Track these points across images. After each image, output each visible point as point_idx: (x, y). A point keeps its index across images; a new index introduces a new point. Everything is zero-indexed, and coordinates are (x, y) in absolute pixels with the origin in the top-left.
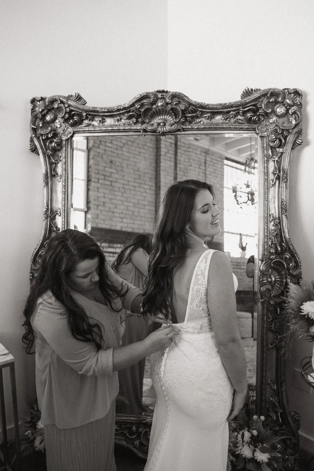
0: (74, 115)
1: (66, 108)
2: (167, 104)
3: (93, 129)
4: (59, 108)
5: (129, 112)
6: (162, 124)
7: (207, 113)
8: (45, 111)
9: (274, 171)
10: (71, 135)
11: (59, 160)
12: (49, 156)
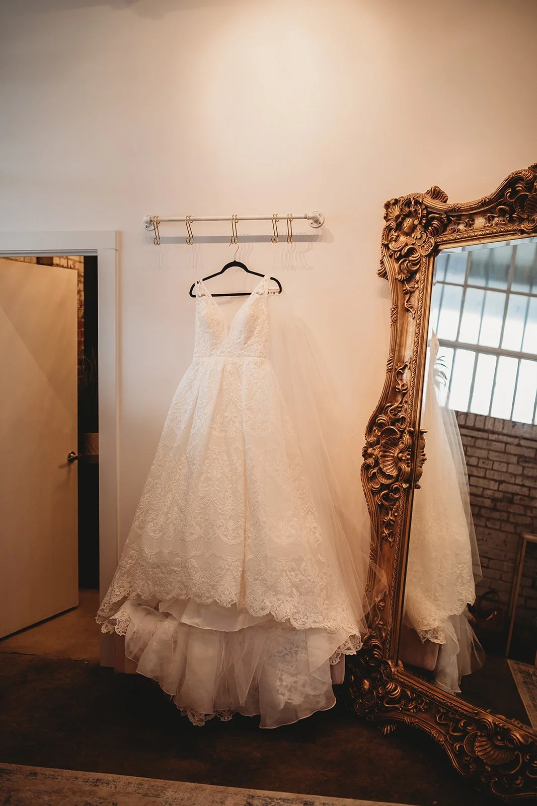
0: (432, 219)
1: (422, 211)
4: (416, 212)
5: (499, 204)
8: (400, 218)
10: (431, 248)
11: (416, 286)
12: (402, 282)
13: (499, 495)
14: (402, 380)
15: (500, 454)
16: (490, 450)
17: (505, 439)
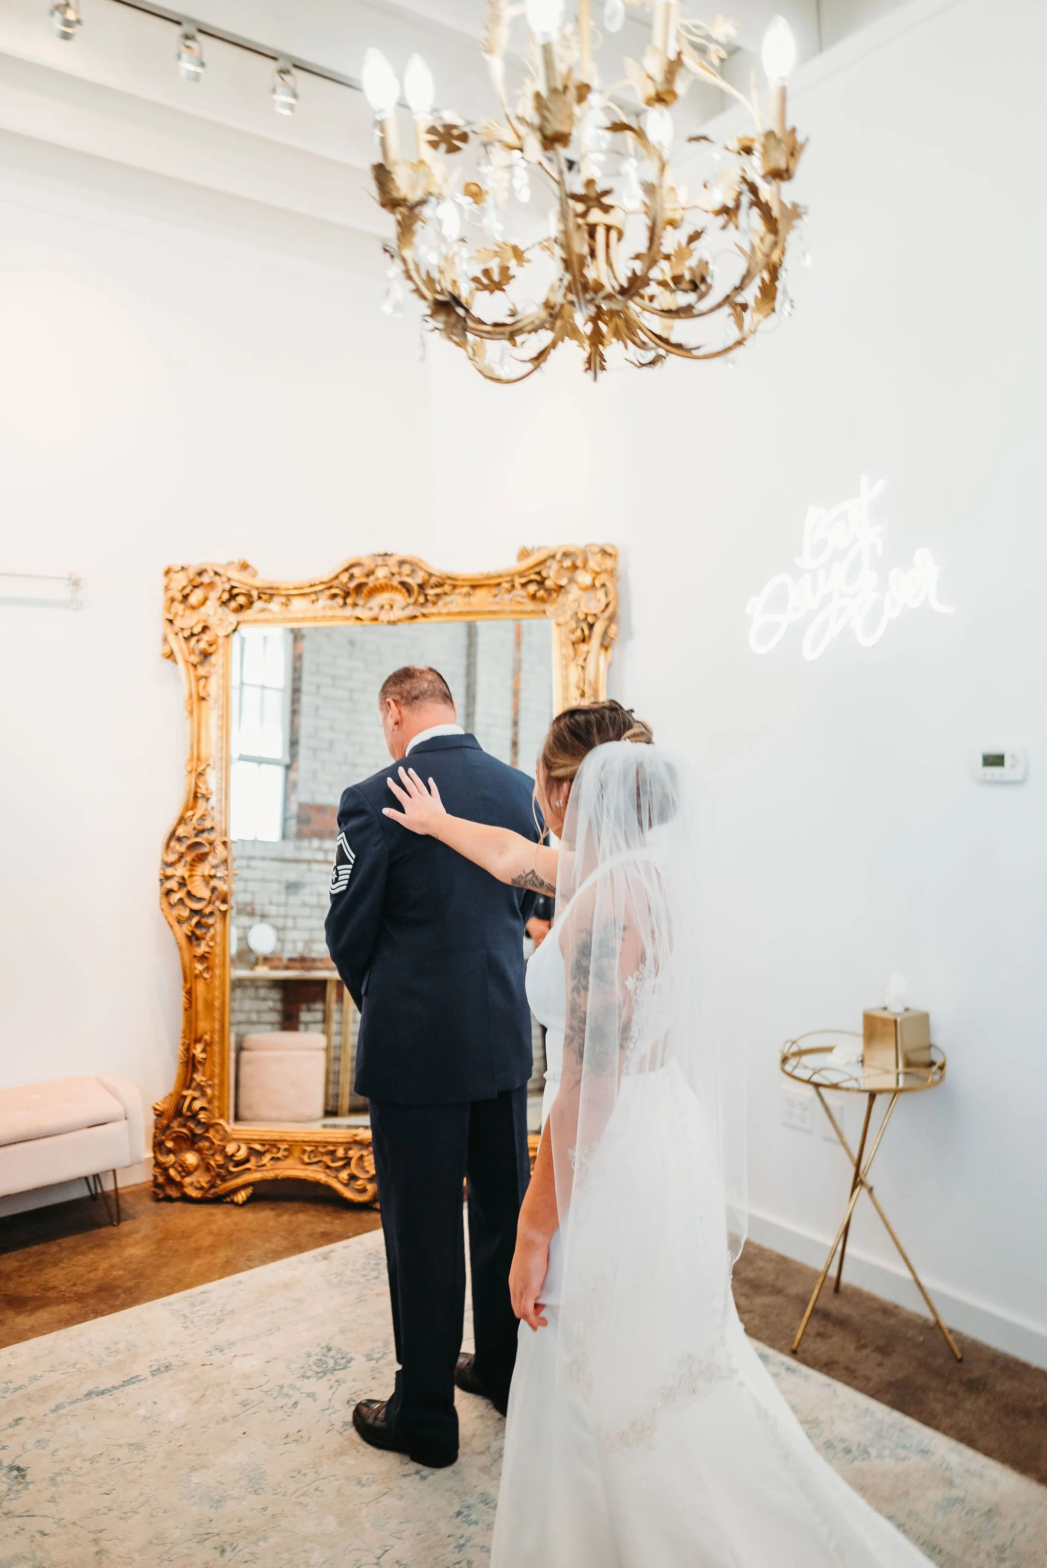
0: (237, 595)
2: (393, 574)
4: (211, 585)
5: (331, 587)
6: (387, 607)
7: (463, 586)
9: (578, 683)
10: (232, 627)
11: (213, 671)
12: (195, 664)
14: (205, 783)
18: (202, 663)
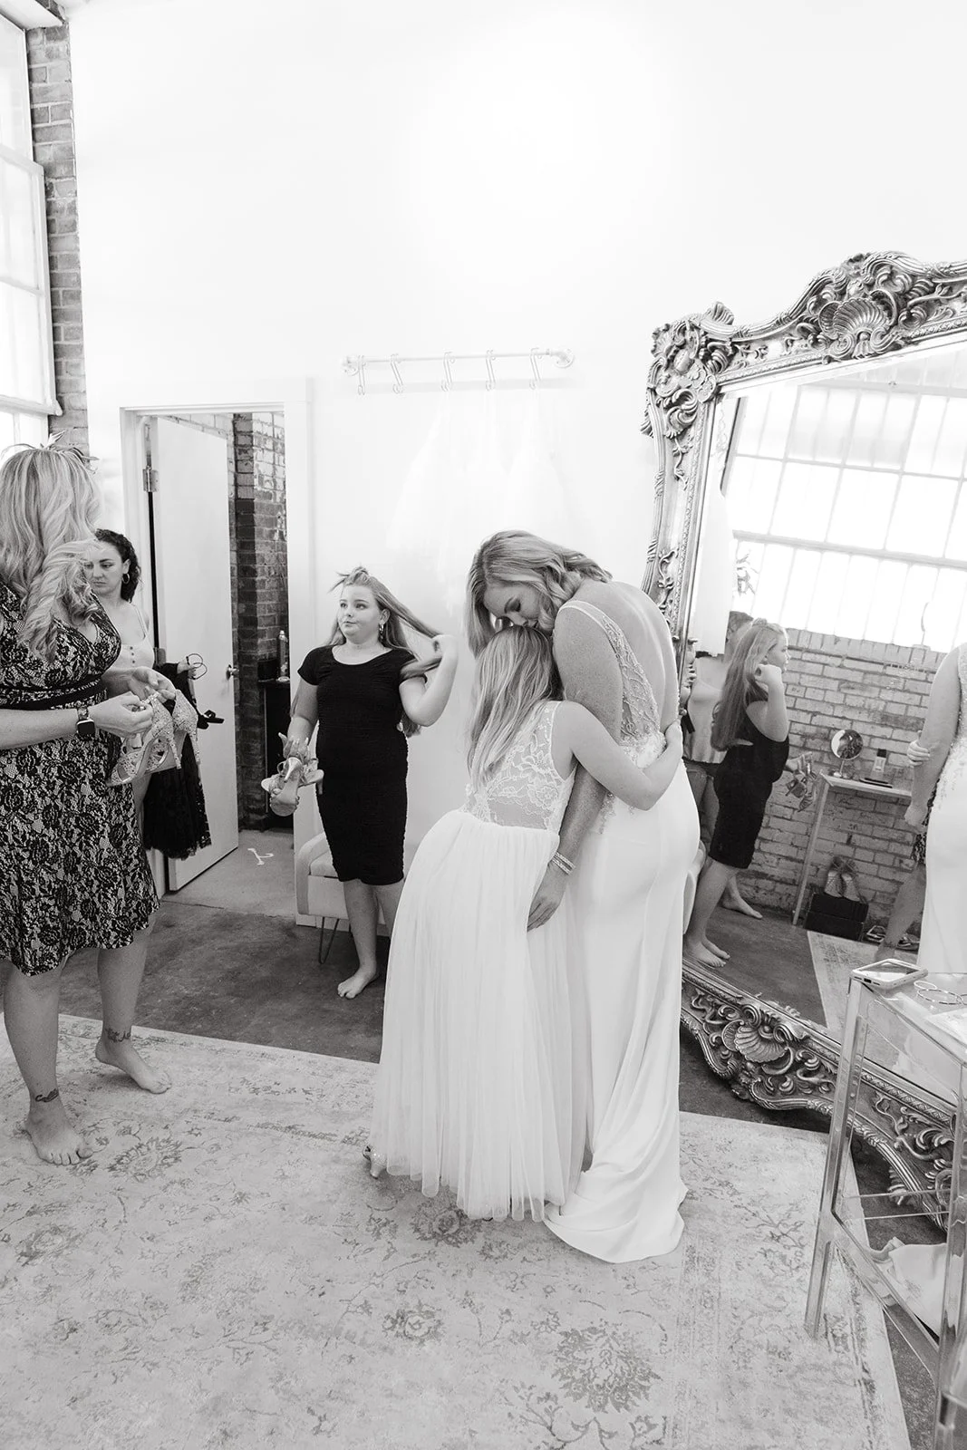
0: (713, 348)
1: (700, 339)
2: (870, 286)
3: (746, 373)
4: (693, 341)
5: (801, 320)
6: (862, 336)
8: (672, 351)
10: (712, 391)
11: (690, 445)
12: (672, 439)
13: (811, 730)
14: (666, 572)
15: (816, 678)
16: (803, 673)
17: (823, 659)
18: (681, 435)
